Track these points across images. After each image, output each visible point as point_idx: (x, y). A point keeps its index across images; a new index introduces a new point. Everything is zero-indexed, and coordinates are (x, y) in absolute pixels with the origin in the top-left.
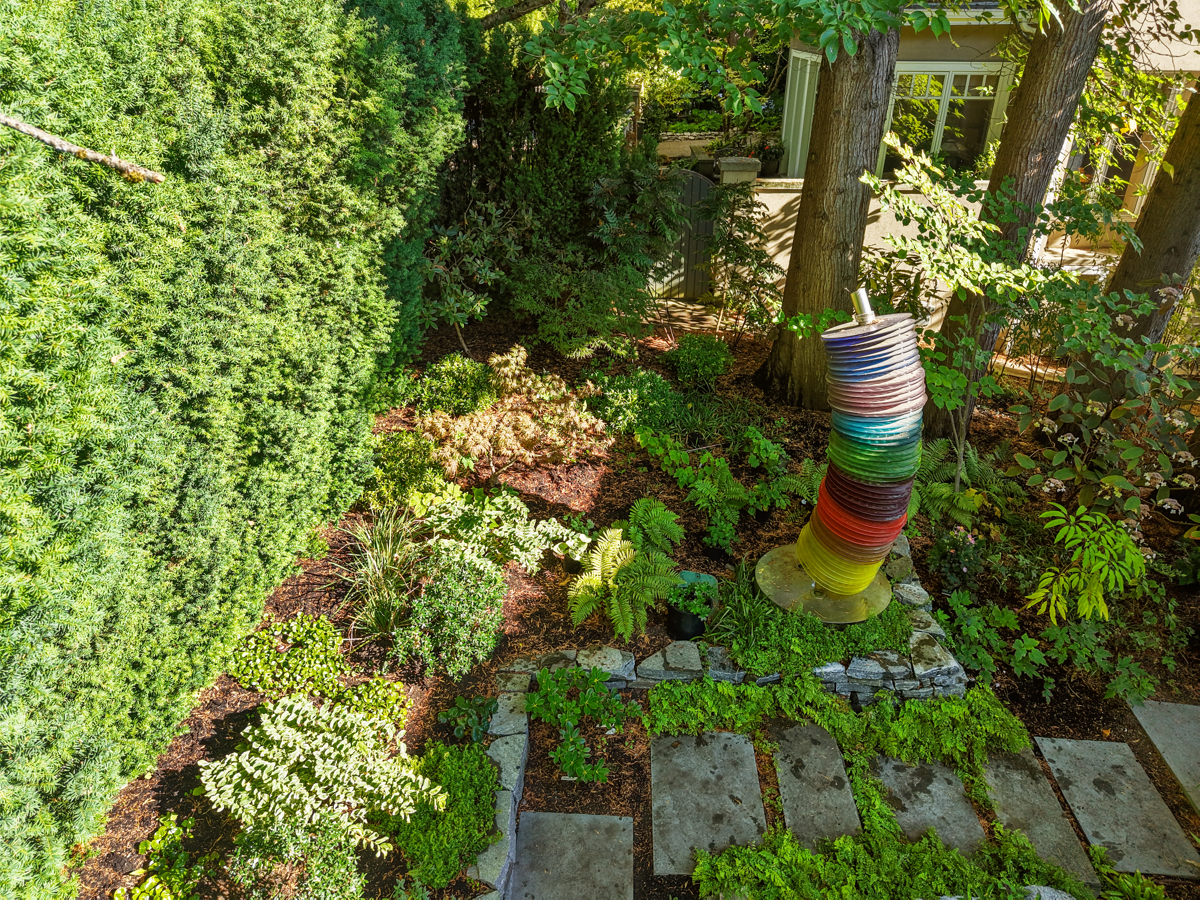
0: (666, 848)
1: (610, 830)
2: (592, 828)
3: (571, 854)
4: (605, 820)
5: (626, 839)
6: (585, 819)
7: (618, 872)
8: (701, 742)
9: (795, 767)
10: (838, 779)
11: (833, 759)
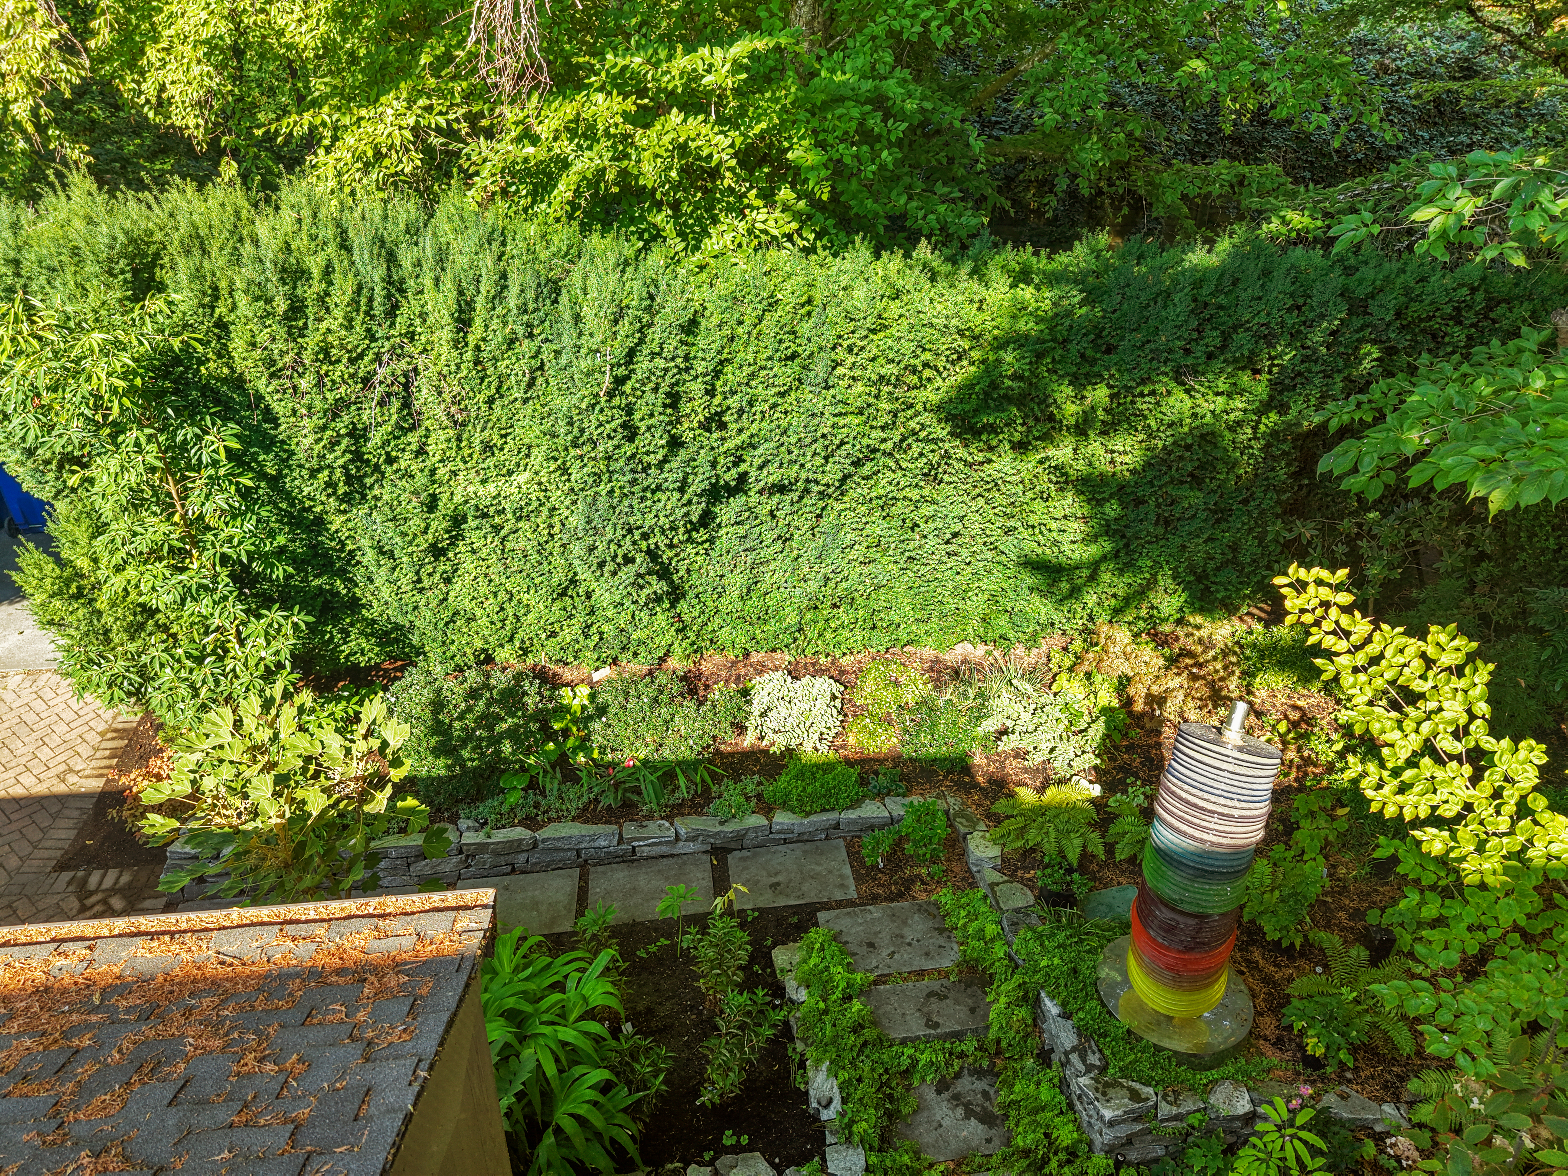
0: (837, 917)
1: (842, 886)
2: (841, 876)
3: (818, 868)
4: (851, 882)
5: (839, 896)
6: (847, 871)
7: (813, 894)
8: (941, 931)
9: (937, 994)
10: (936, 1025)
11: (957, 1023)
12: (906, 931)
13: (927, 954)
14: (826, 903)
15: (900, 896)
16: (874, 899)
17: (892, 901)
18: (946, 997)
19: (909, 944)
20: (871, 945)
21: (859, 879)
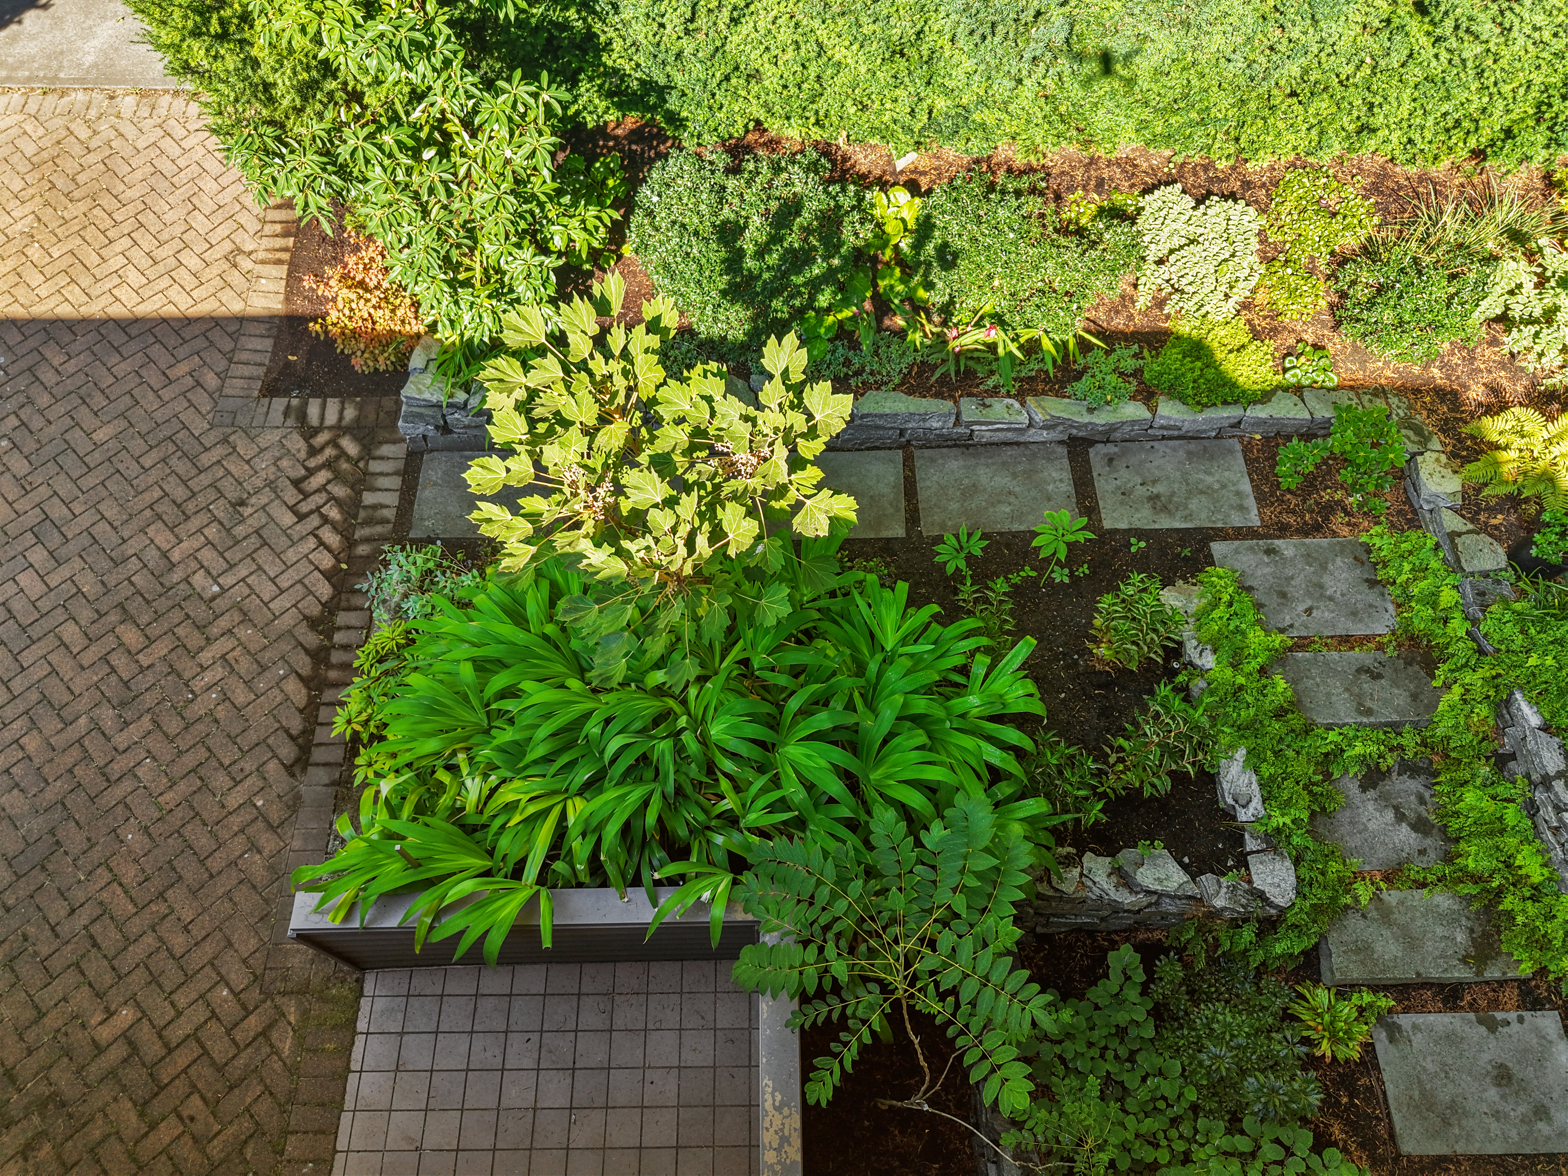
0: (1237, 551)
1: (1241, 508)
2: (1238, 493)
3: (1209, 479)
4: (1251, 502)
5: (1236, 520)
6: (1246, 486)
7: (1203, 516)
8: (1372, 583)
9: (1368, 671)
10: (1369, 712)
11: (1396, 711)
12: (1327, 580)
13: (1354, 614)
14: (1221, 530)
15: (1315, 529)
16: (1283, 531)
17: (1306, 534)
18: (1379, 676)
19: (1331, 598)
20: (1283, 595)
21: (1261, 499)
